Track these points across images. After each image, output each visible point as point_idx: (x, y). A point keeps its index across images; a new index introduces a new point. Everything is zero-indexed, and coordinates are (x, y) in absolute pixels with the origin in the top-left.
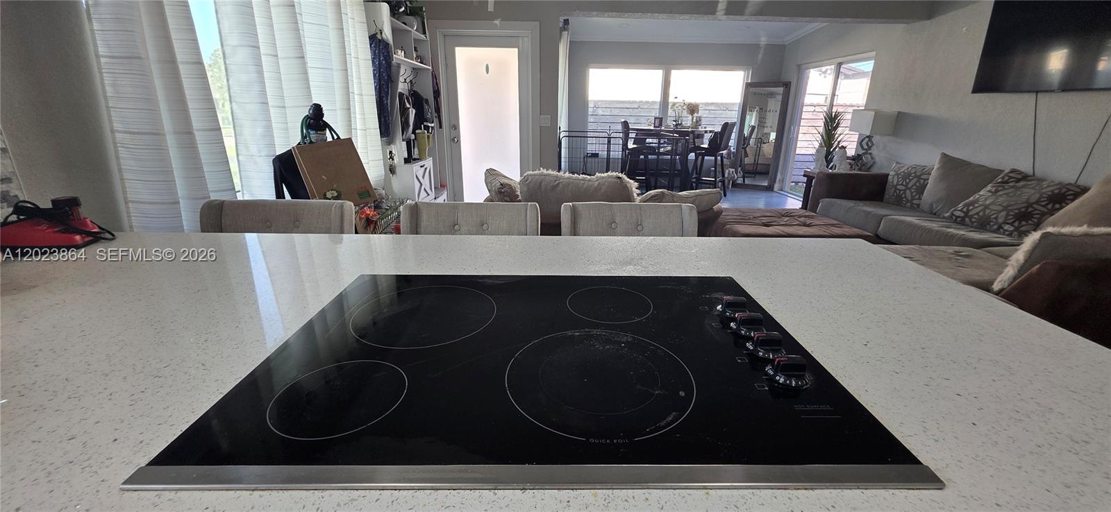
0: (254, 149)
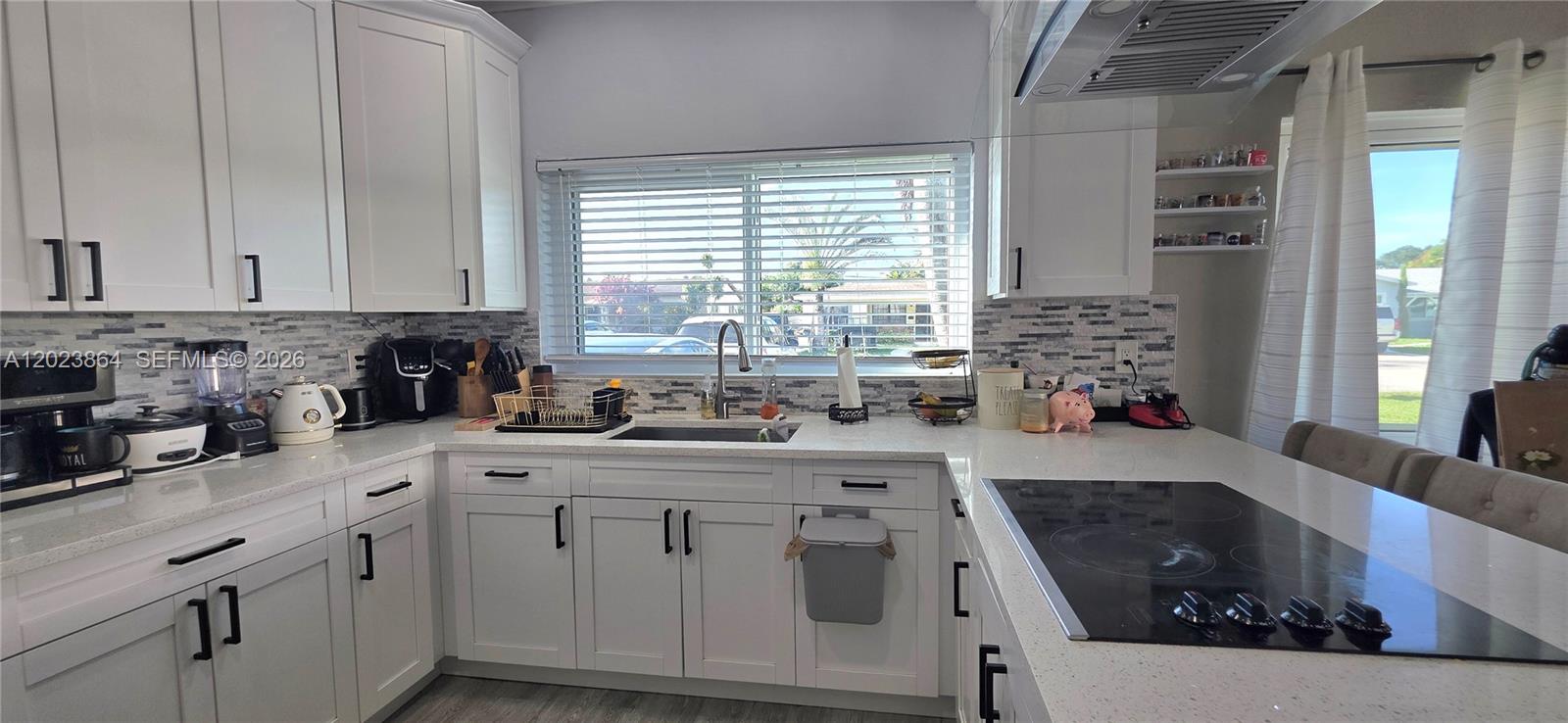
0: (1449, 381)
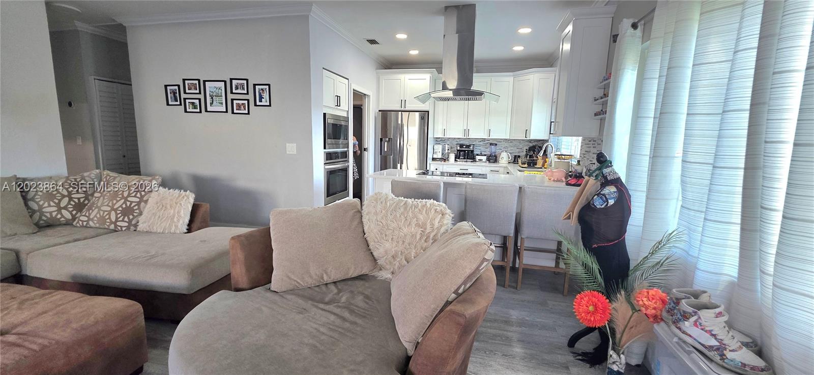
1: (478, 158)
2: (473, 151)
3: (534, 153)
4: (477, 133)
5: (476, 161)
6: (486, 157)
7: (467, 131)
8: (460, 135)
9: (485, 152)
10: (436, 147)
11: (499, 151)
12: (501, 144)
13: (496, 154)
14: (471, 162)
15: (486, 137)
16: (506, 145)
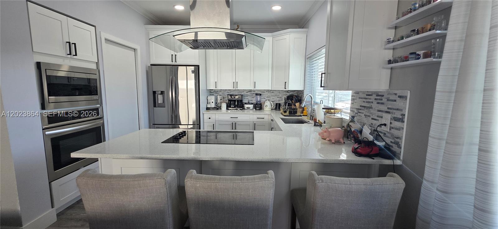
1: (246, 106)
2: (242, 100)
3: (292, 102)
4: (244, 85)
5: (245, 109)
6: (253, 105)
7: (235, 84)
8: (229, 87)
9: (252, 100)
10: (209, 98)
11: (263, 99)
12: (264, 94)
13: (262, 102)
14: (241, 110)
15: (252, 88)
16: (269, 94)
